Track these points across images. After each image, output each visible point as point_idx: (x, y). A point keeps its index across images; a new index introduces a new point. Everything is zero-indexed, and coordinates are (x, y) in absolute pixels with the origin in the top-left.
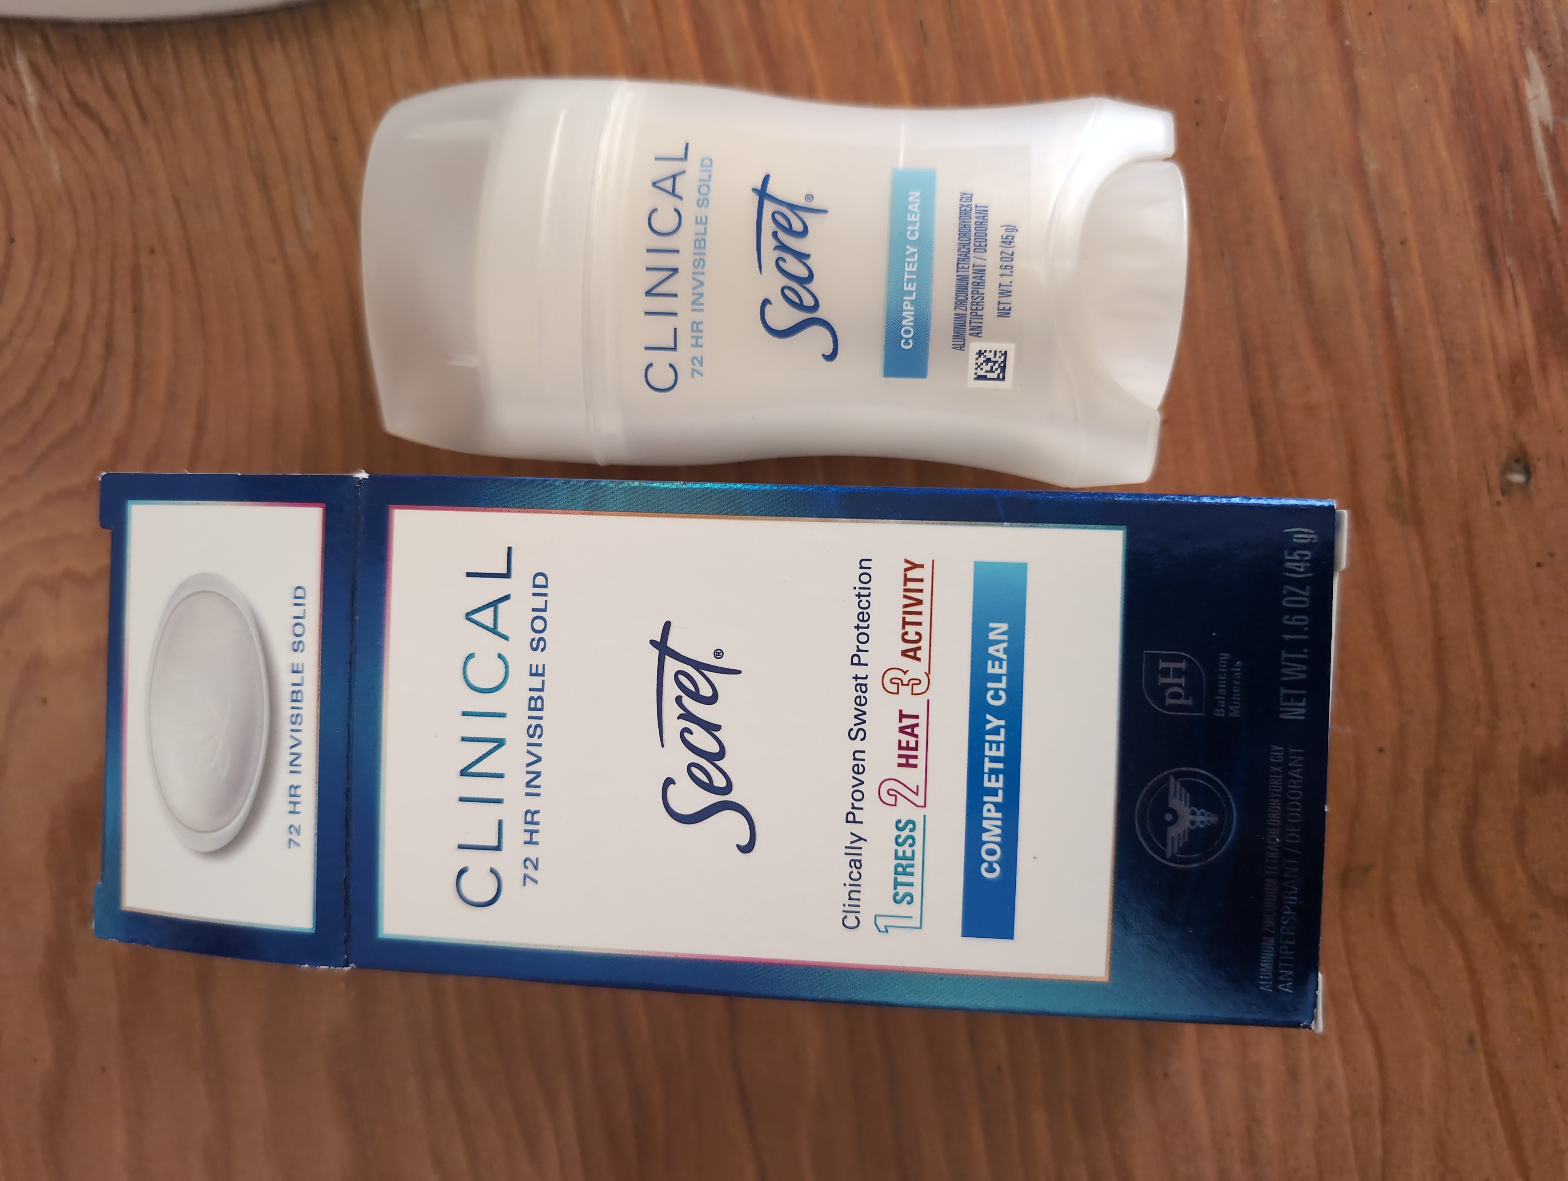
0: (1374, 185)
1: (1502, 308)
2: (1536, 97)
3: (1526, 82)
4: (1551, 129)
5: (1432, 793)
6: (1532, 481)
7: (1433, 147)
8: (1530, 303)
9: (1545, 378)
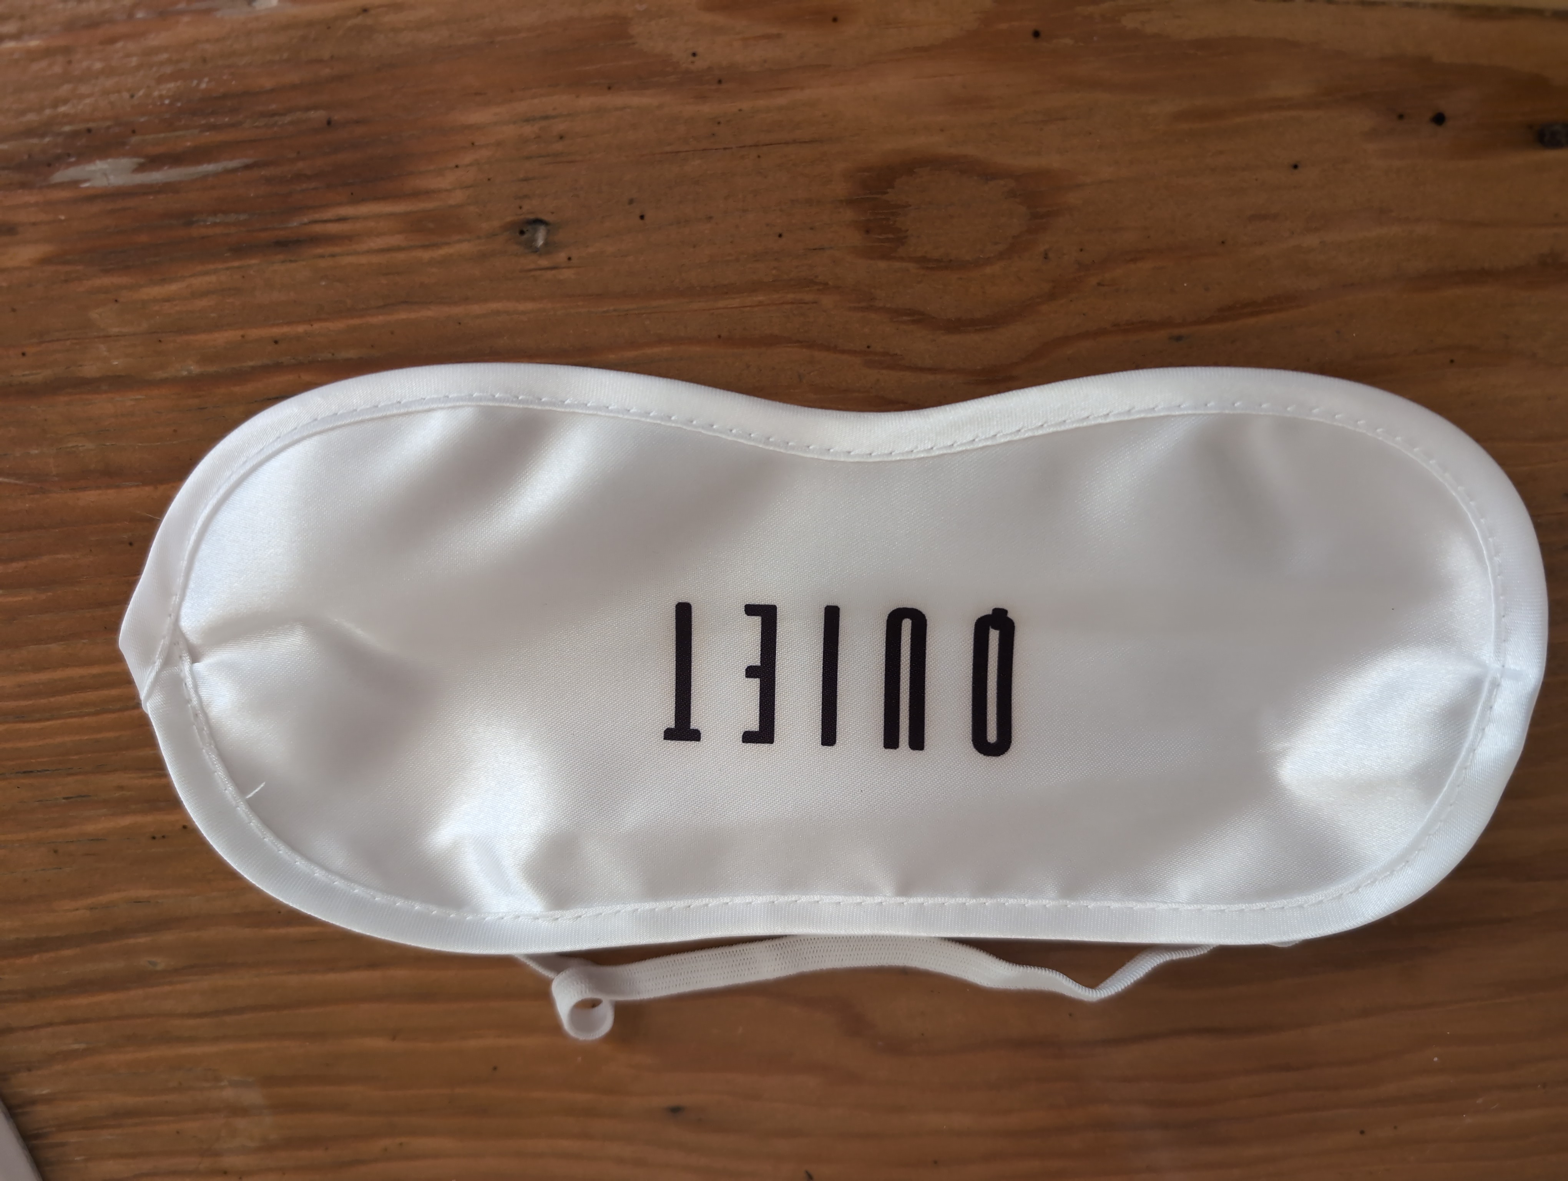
0: (212, 369)
1: (348, 237)
2: (105, 175)
3: (87, 185)
4: (142, 160)
5: (892, 362)
6: (544, 218)
7: (167, 300)
8: (340, 204)
9: (428, 193)
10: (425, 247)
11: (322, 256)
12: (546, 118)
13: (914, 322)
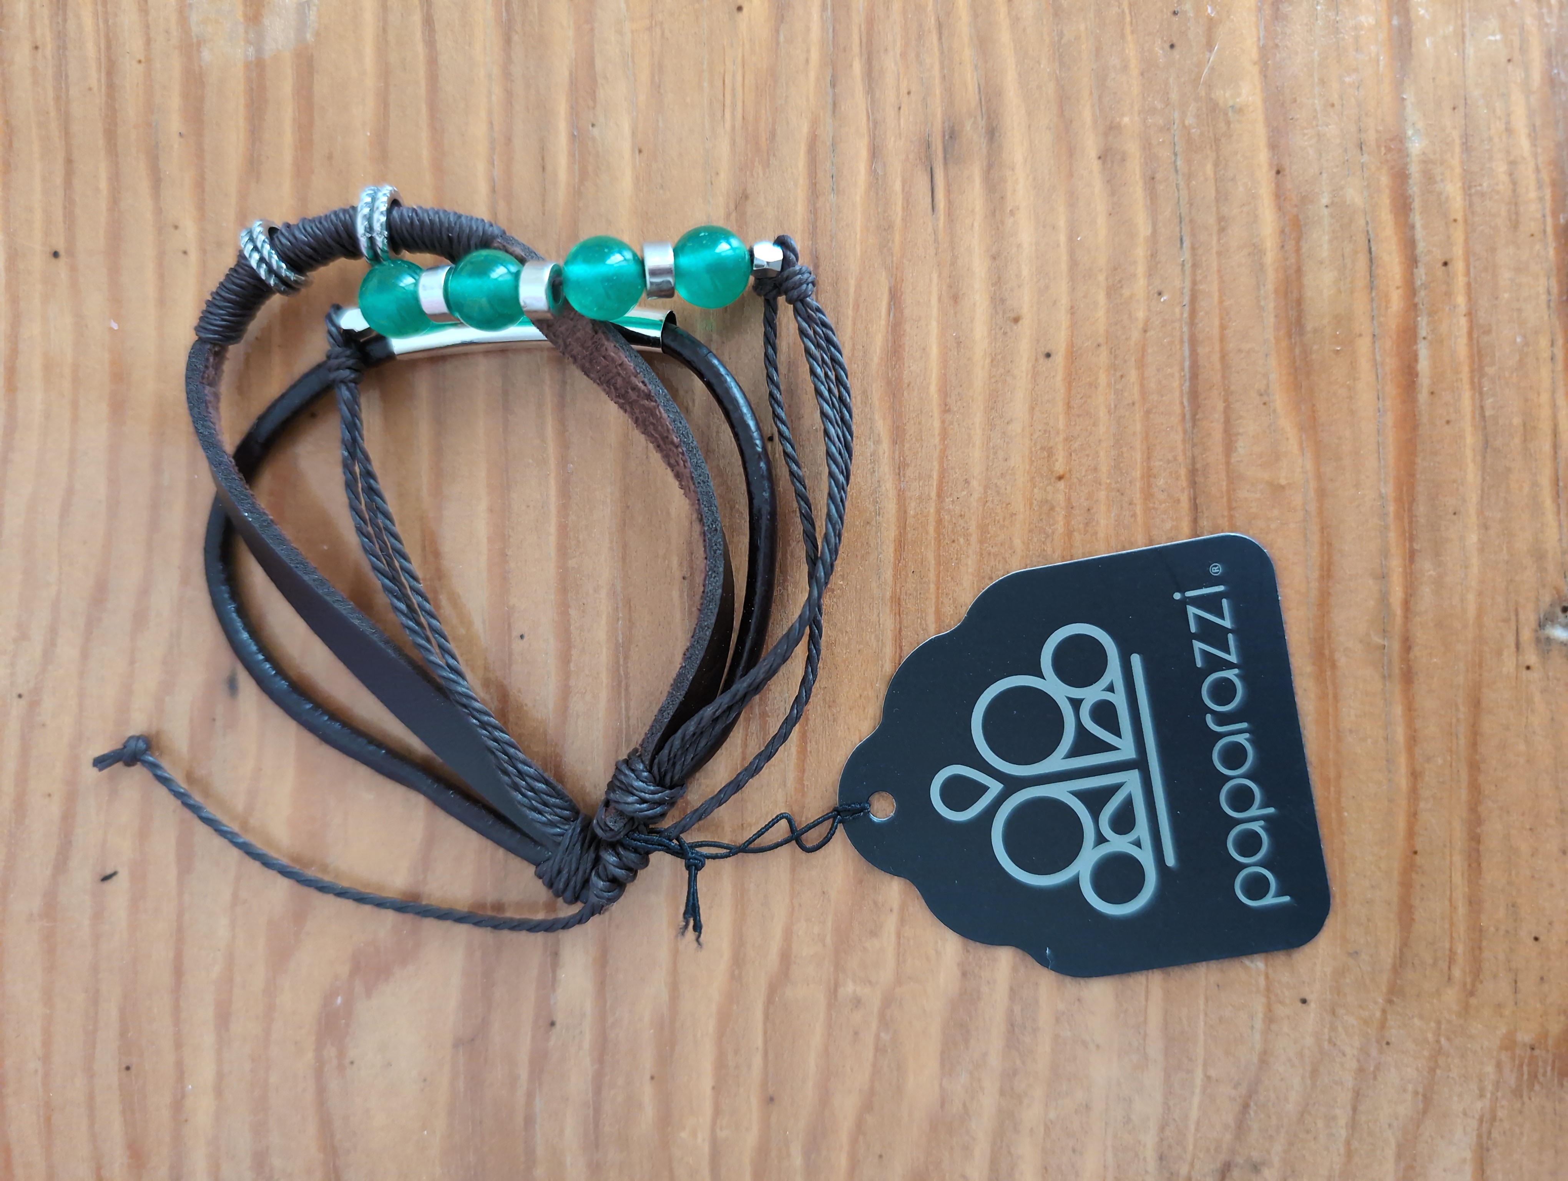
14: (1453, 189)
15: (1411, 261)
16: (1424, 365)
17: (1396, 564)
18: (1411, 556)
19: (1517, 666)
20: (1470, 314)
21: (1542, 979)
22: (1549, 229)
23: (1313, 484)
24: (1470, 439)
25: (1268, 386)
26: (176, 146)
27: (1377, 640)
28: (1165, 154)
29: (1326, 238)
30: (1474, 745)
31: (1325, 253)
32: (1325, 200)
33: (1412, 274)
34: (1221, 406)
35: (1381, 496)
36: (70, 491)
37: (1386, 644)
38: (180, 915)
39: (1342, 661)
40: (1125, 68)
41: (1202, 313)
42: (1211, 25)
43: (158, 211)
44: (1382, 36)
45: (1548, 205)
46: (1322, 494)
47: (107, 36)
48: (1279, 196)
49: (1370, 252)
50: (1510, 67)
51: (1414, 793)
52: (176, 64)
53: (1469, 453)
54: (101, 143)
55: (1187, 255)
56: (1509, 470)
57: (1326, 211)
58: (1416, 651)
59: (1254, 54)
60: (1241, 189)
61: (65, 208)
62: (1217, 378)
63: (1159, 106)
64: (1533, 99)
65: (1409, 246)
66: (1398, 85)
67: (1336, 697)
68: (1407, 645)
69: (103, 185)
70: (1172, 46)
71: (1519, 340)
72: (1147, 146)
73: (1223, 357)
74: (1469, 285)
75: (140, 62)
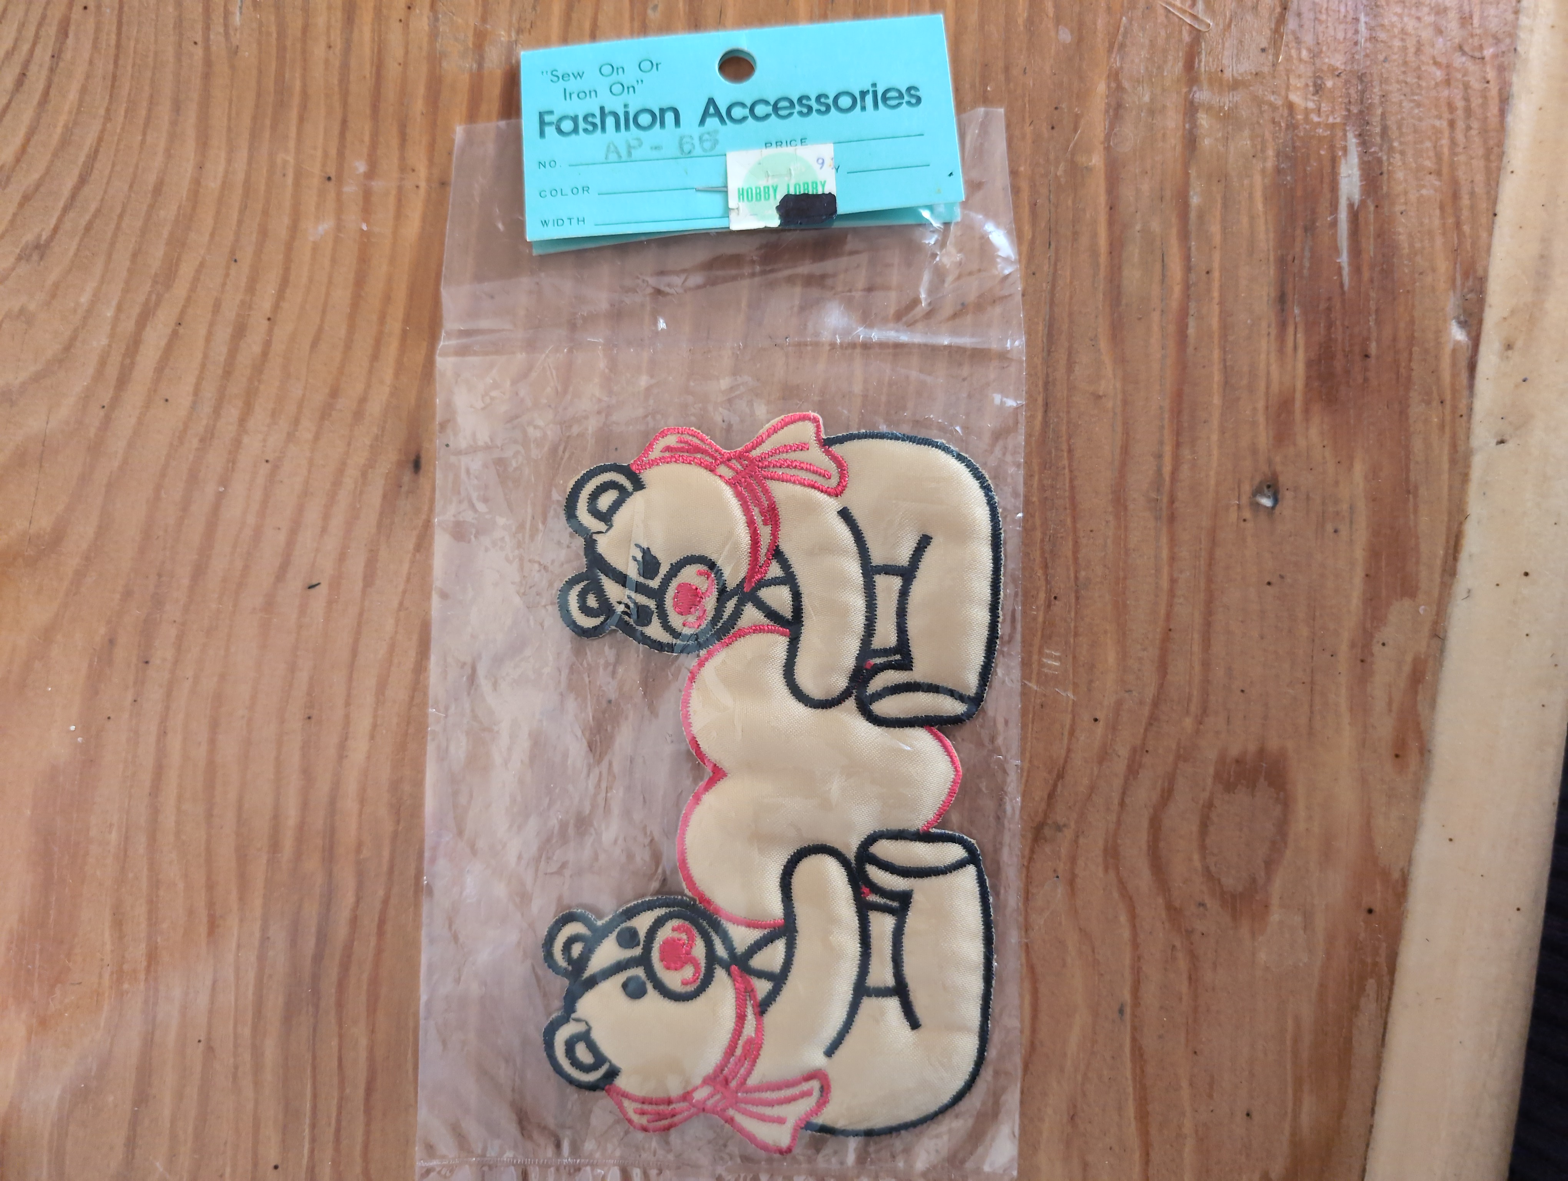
0: (1193, 215)
1: (1281, 350)
2: (1349, 176)
3: (1343, 161)
4: (1356, 207)
5: (1133, 770)
6: (1278, 508)
7: (1251, 197)
8: (1306, 351)
9: (1307, 420)
10: (1267, 408)
11: (1269, 326)
12: (1351, 522)
13: (1163, 790)
14: (1215, 229)
15: (1188, 268)
16: (1191, 331)
17: (1168, 449)
18: (1178, 445)
19: (1238, 519)
20: (1221, 303)
21: (1245, 717)
22: (1272, 258)
23: (1120, 396)
24: (1217, 377)
25: (1096, 336)
26: (419, 120)
27: (1153, 495)
28: (1044, 191)
29: (1137, 251)
30: (1210, 564)
31: (1136, 259)
32: (1138, 227)
33: (1188, 277)
34: (1066, 344)
35: (1161, 408)
36: (320, 330)
37: (1159, 498)
38: (361, 614)
39: (1131, 506)
40: (1023, 137)
41: (1059, 288)
42: (1077, 118)
43: (402, 158)
44: (1179, 134)
45: (1271, 244)
46: (1125, 402)
47: (379, 46)
48: (1111, 223)
49: (1163, 261)
50: (1254, 161)
51: (1172, 593)
52: (424, 68)
53: (1215, 386)
54: (368, 111)
55: (1052, 253)
56: (1238, 399)
57: (1138, 235)
58: (1177, 504)
59: (1102, 136)
60: (1088, 216)
61: (338, 150)
62: (1065, 327)
63: (1041, 161)
64: (1266, 181)
65: (1187, 258)
66: (1186, 166)
67: (1126, 528)
68: (1172, 501)
69: (367, 139)
70: (1053, 128)
71: (1249, 321)
72: (1033, 187)
73: (1070, 314)
74: (1221, 286)
75: (400, 64)
